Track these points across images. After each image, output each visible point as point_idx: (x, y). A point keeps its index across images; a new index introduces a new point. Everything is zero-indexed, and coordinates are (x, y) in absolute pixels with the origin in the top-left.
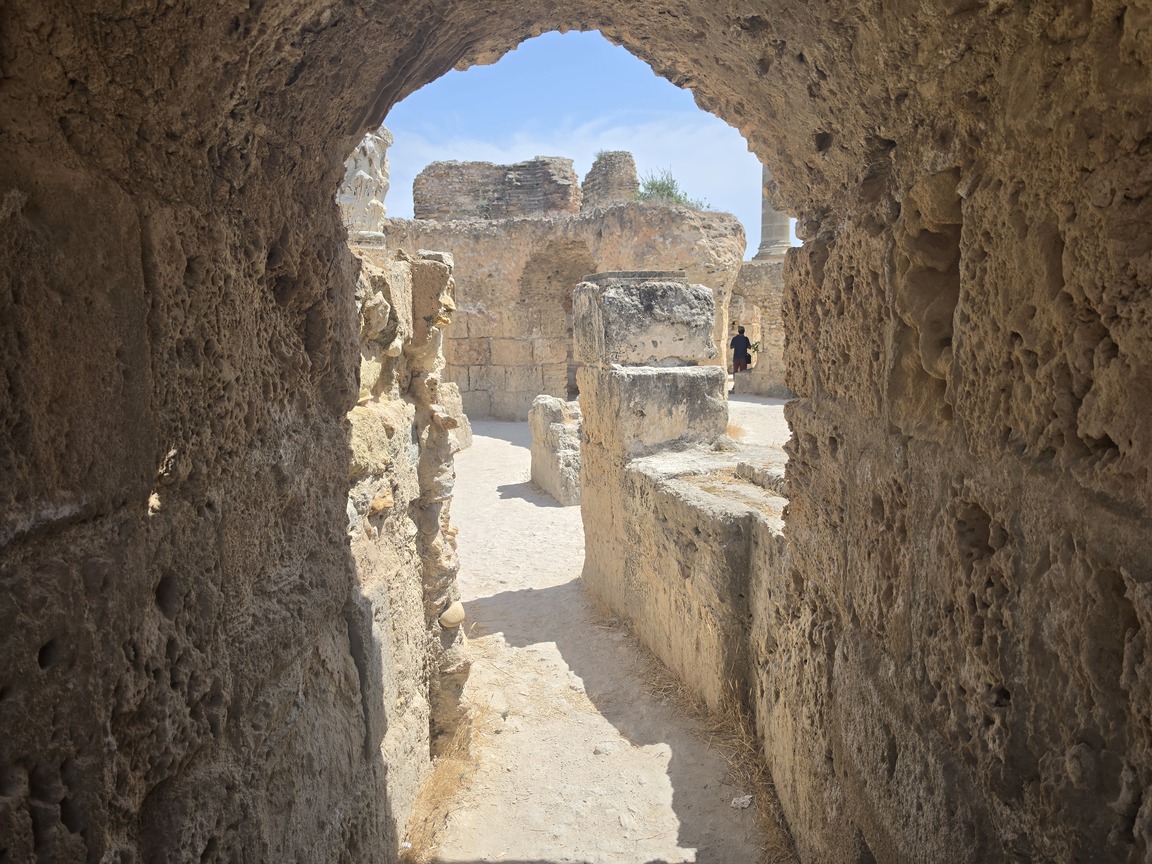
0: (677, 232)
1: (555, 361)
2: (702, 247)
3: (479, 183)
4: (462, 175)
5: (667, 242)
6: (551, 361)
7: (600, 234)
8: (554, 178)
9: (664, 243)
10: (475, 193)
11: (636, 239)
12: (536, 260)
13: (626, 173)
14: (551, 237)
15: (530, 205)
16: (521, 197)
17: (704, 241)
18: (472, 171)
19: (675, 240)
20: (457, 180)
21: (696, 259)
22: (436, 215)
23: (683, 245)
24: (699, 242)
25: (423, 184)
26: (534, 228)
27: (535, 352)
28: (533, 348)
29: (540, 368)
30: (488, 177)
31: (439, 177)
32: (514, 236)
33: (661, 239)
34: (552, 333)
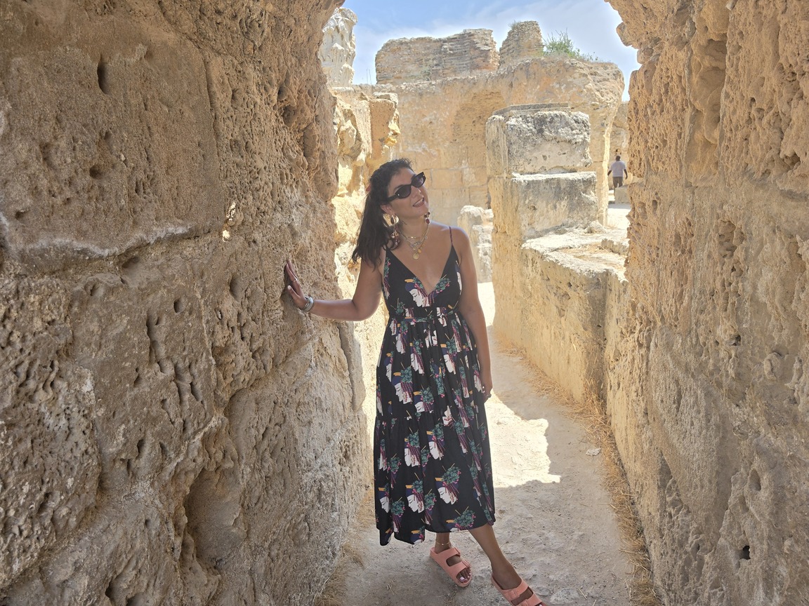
0: (570, 80)
1: (478, 184)
2: (589, 90)
3: (422, 54)
4: (410, 49)
5: (562, 88)
6: (475, 184)
7: (511, 85)
8: (478, 45)
9: (560, 89)
10: (419, 62)
11: (538, 87)
12: (464, 108)
13: (534, 38)
14: (475, 90)
15: (460, 68)
16: (453, 62)
17: (590, 85)
18: (417, 45)
19: (569, 86)
20: (406, 53)
21: (585, 99)
22: (392, 81)
23: (574, 89)
24: (587, 86)
25: (382, 58)
26: (462, 84)
27: (464, 178)
28: (462, 175)
29: (467, 190)
30: (428, 48)
31: (394, 51)
32: (448, 92)
33: (558, 86)
34: (476, 163)
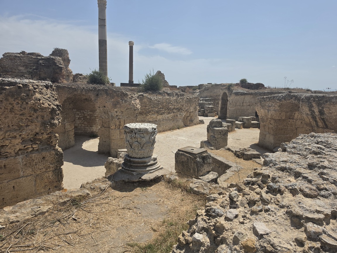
0: (126, 99)
2: (133, 103)
4: (21, 59)
5: (123, 102)
6: (70, 129)
8: (57, 64)
9: (122, 102)
10: (26, 66)
11: (113, 100)
12: (68, 98)
13: (66, 57)
14: (76, 93)
15: (48, 72)
16: (45, 69)
18: (25, 58)
19: (126, 101)
20: (19, 61)
21: (131, 107)
22: (10, 73)
23: (128, 103)
25: (4, 61)
26: (69, 89)
27: (66, 127)
29: (67, 132)
33: (121, 101)
34: (70, 120)
